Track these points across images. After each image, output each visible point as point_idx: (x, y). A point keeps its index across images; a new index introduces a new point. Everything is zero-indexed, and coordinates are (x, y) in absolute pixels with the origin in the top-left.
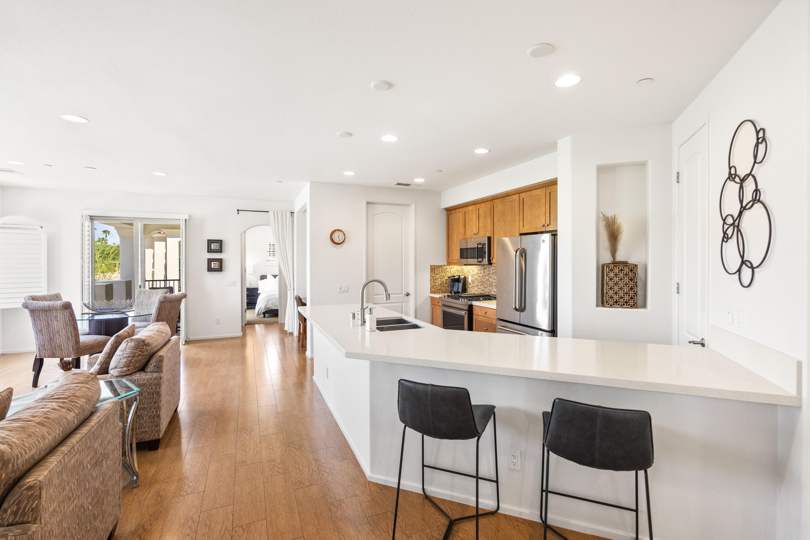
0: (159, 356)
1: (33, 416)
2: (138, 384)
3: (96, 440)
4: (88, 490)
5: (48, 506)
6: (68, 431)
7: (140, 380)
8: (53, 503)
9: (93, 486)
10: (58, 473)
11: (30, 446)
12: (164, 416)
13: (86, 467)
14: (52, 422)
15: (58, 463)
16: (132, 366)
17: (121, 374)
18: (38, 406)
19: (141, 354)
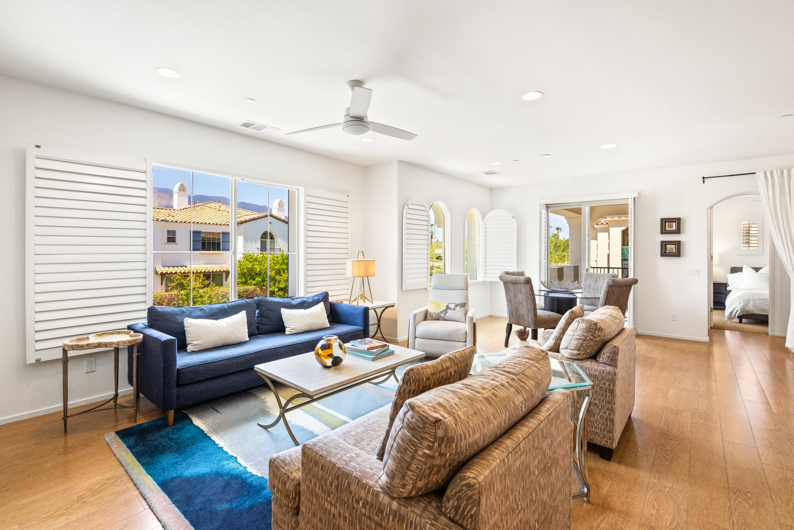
0: (613, 347)
1: (483, 387)
2: (589, 374)
3: (544, 440)
4: (535, 503)
5: (488, 518)
6: (515, 419)
7: (592, 370)
8: (495, 514)
9: (541, 499)
10: (501, 476)
11: (474, 427)
12: (618, 423)
13: (532, 473)
14: (499, 402)
15: (501, 462)
16: (583, 351)
17: (572, 357)
18: (490, 376)
19: (592, 339)
